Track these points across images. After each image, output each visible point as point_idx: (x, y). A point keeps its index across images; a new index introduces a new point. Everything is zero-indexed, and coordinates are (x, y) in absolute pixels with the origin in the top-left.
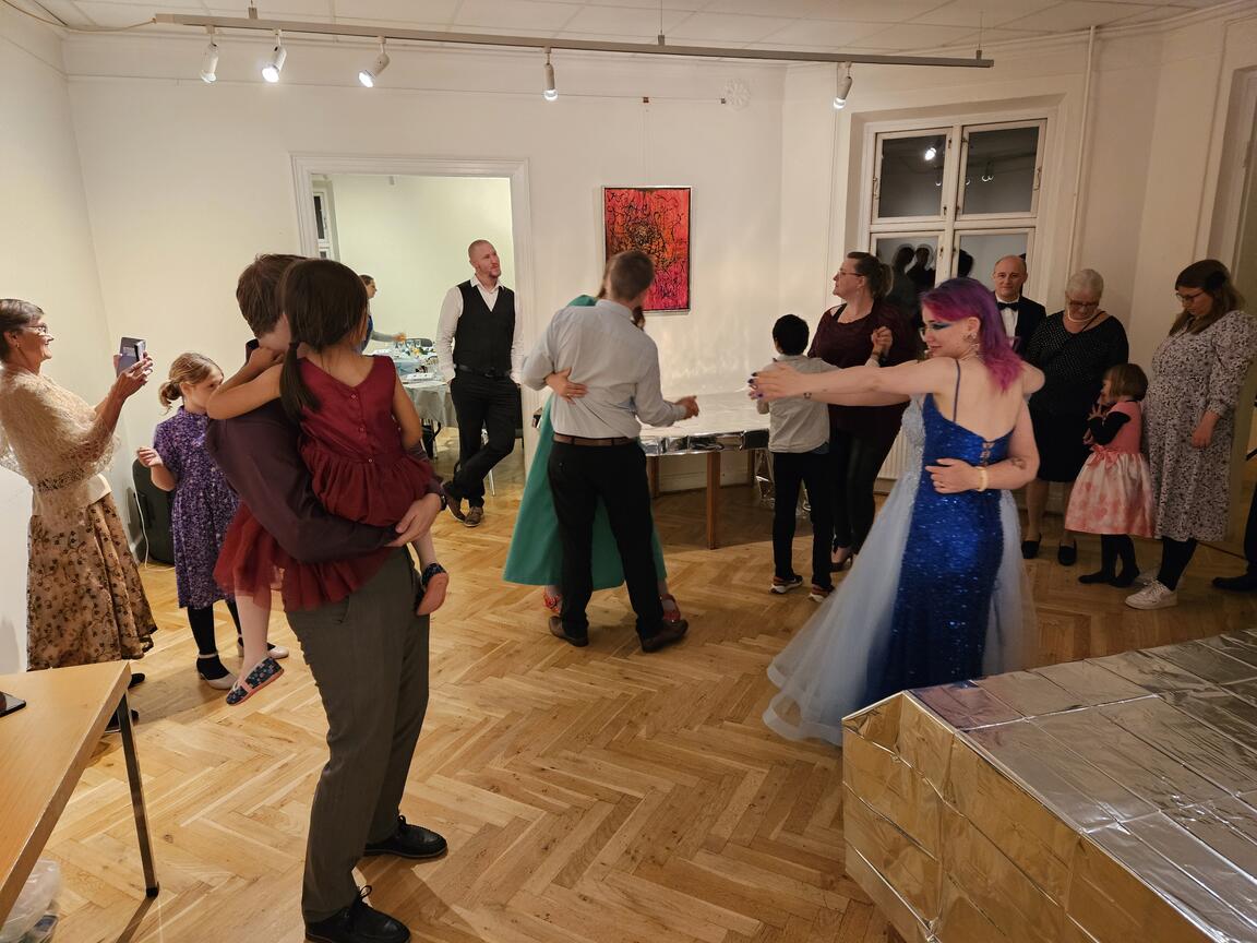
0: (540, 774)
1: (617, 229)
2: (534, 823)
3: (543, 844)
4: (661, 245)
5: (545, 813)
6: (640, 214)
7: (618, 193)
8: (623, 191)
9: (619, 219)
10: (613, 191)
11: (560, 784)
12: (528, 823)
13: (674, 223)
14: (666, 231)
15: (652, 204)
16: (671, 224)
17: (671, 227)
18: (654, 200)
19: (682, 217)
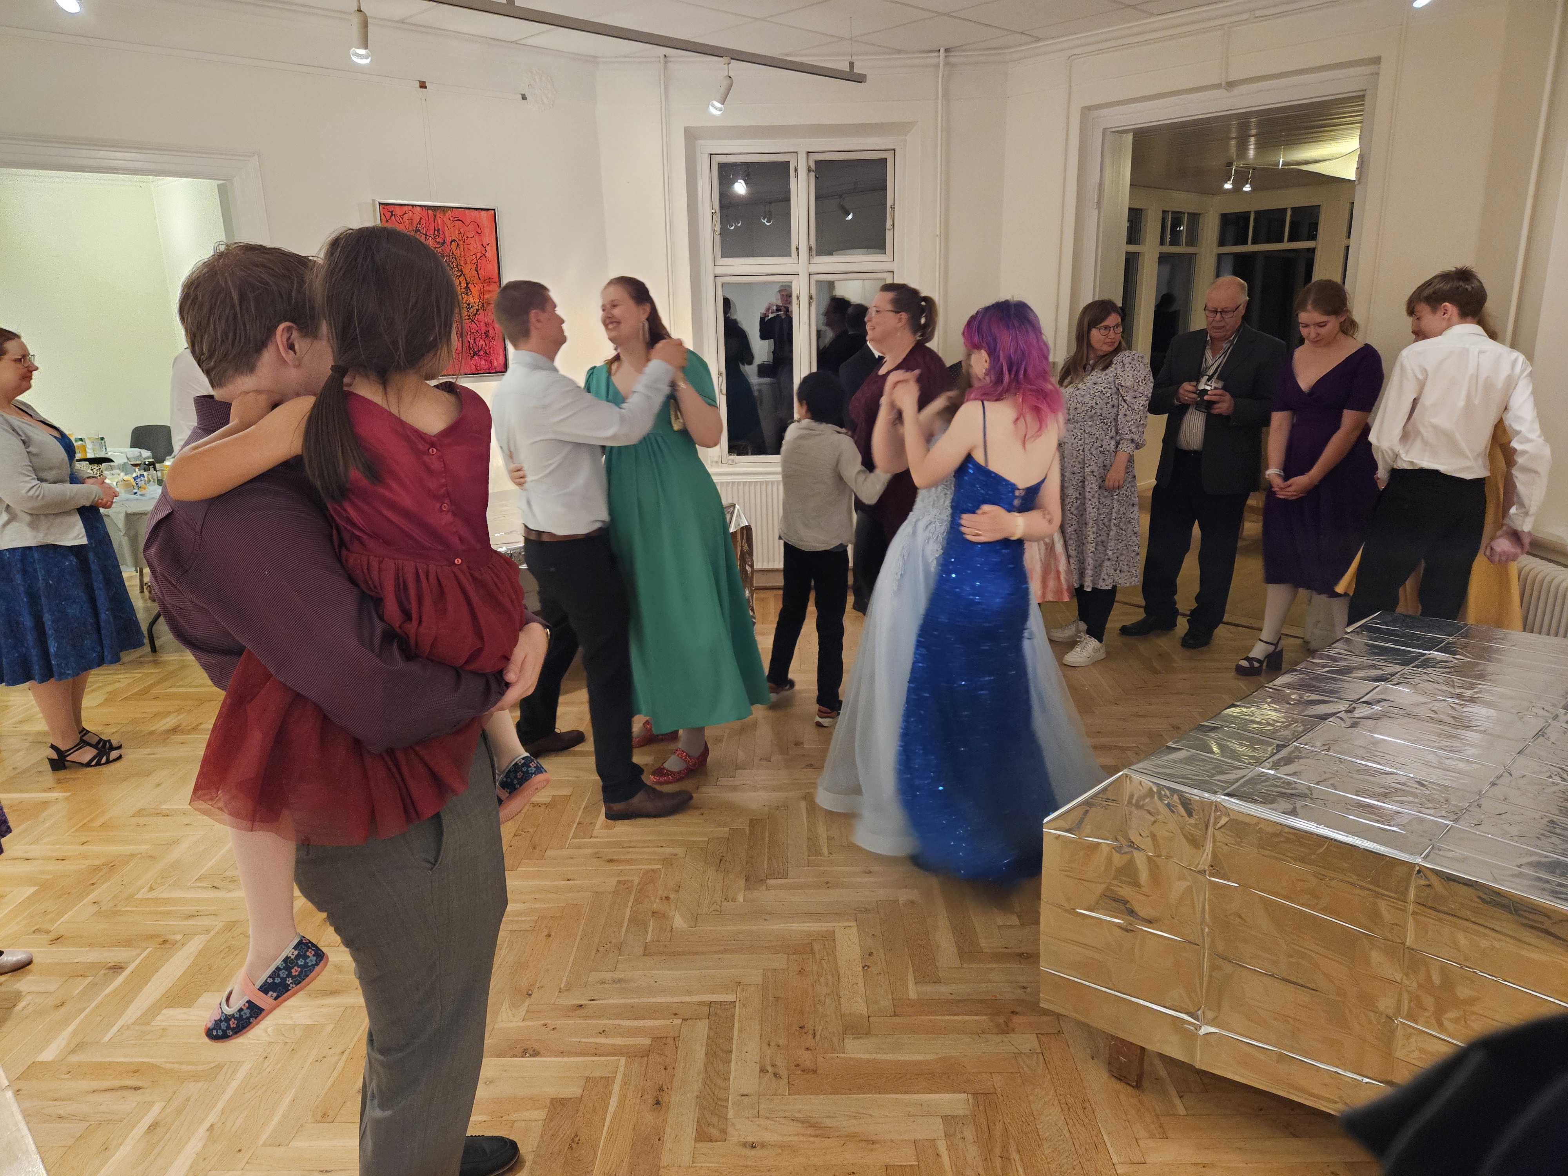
0: (580, 1012)
2: (619, 1078)
3: (651, 1101)
5: (623, 1060)
8: (406, 208)
10: (391, 208)
11: (619, 1016)
12: (608, 1081)
13: (479, 255)
14: (469, 266)
15: (446, 228)
16: (474, 257)
17: (475, 261)
18: (448, 223)
19: (488, 248)
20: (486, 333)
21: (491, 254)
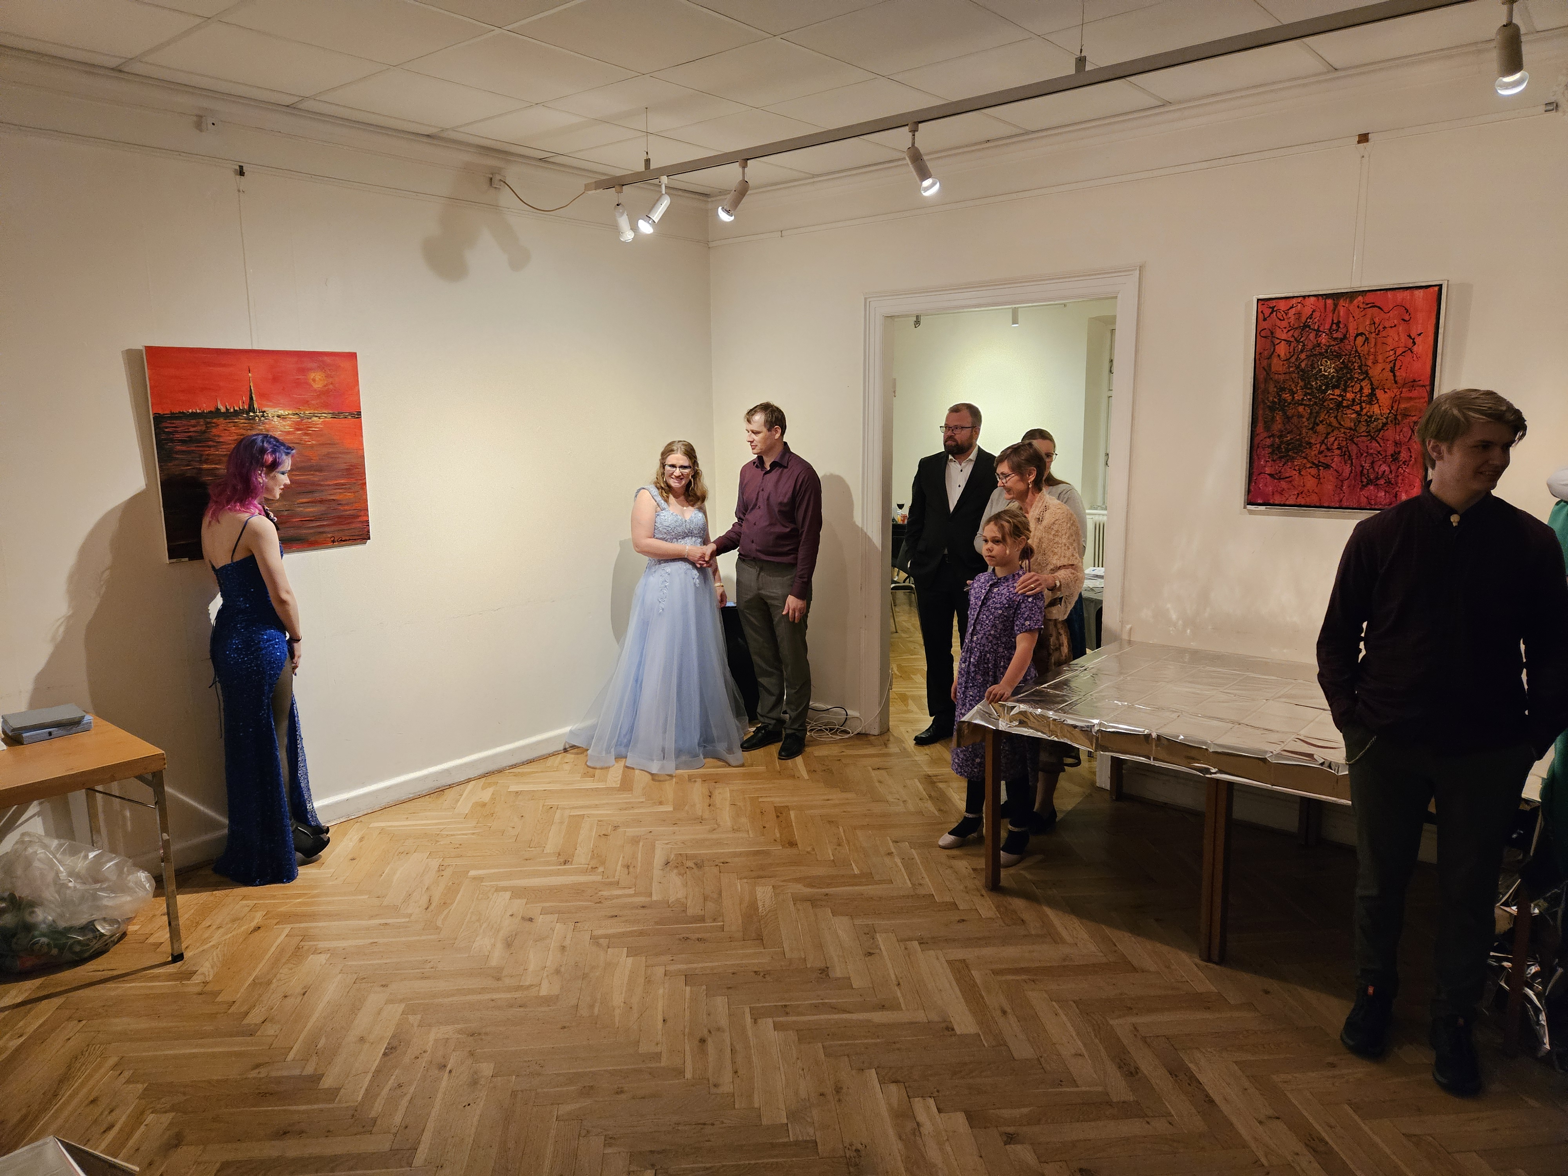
1: (1277, 365)
4: (1367, 391)
6: (1324, 339)
7: (1282, 306)
8: (1294, 301)
9: (1282, 349)
10: (1273, 304)
13: (1399, 352)
14: (1379, 367)
15: (1351, 319)
16: (1392, 353)
17: (1392, 358)
18: (1357, 313)
19: (1418, 340)
20: (1395, 457)
21: (1422, 347)
